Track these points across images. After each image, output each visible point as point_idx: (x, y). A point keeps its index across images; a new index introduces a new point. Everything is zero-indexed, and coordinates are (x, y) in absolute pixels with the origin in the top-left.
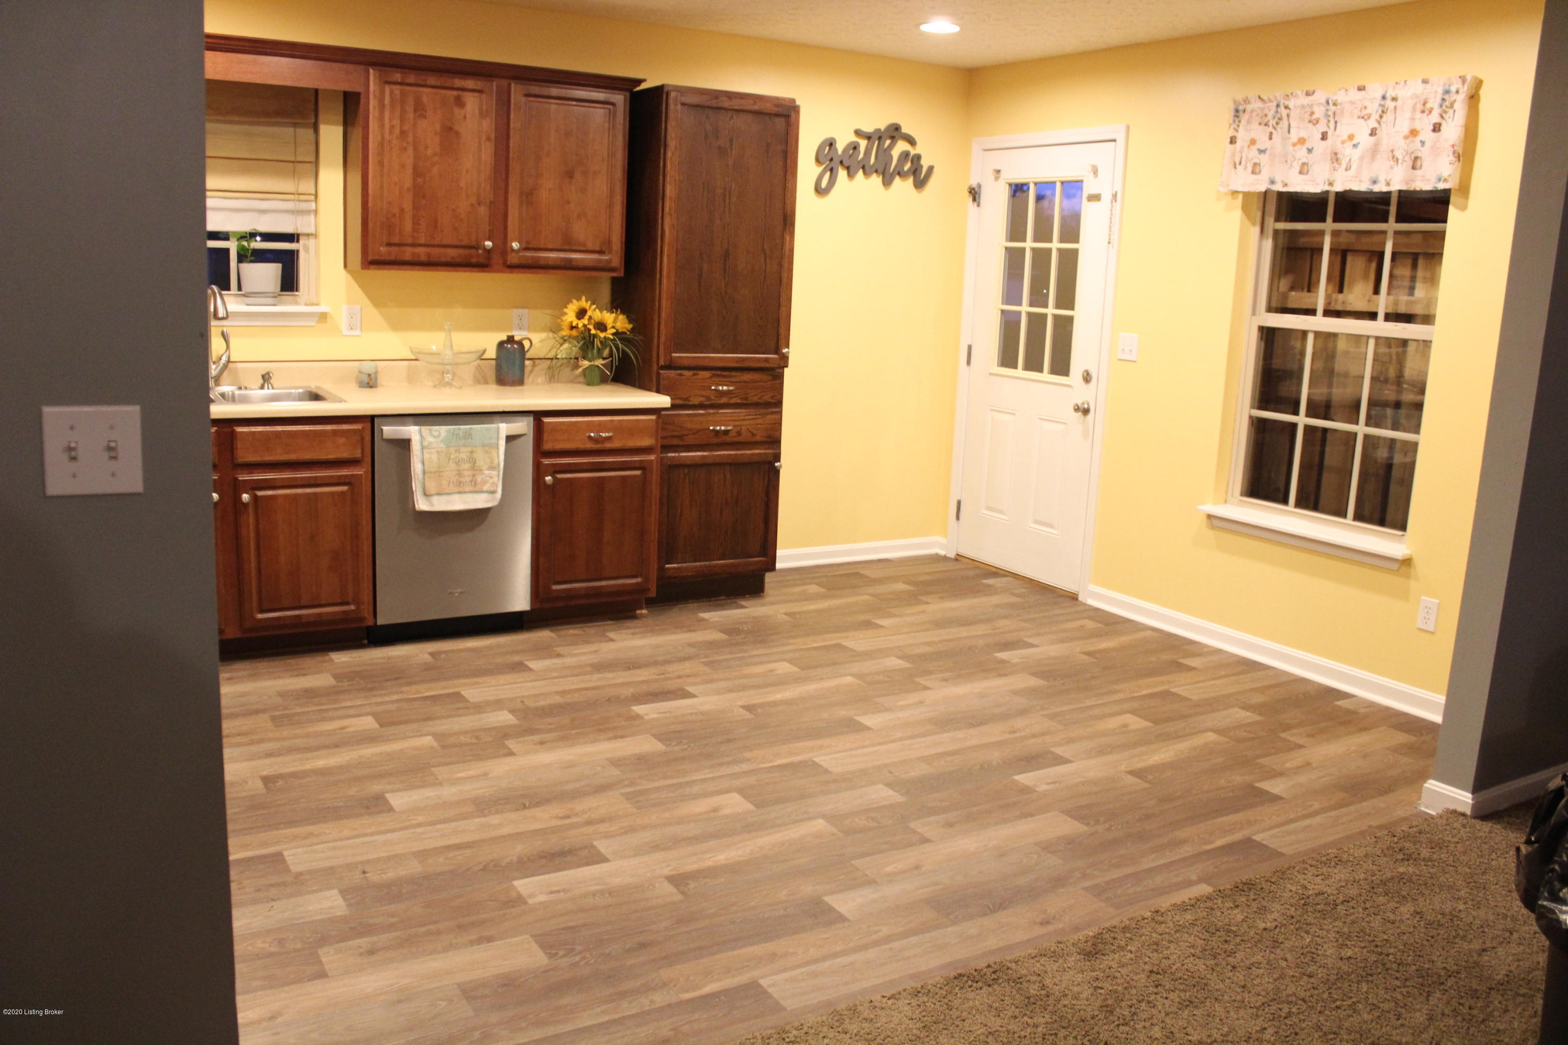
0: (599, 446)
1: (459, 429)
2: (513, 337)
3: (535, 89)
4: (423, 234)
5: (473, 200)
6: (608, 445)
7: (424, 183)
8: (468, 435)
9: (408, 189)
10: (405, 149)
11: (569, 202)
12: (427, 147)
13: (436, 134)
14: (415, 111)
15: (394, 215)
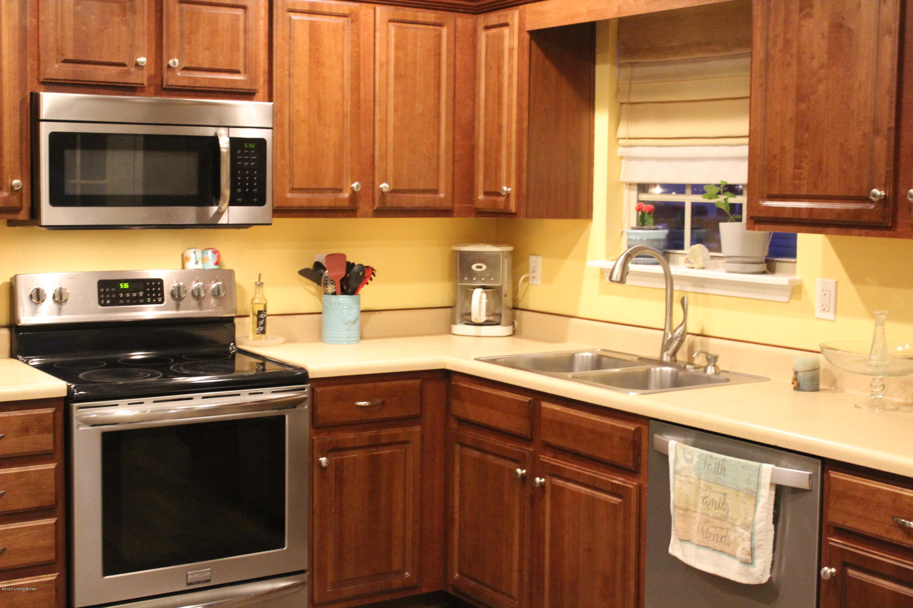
1: (711, 457)
4: (804, 182)
5: (868, 128)
7: (809, 108)
8: (721, 469)
9: (791, 119)
10: (789, 65)
12: (813, 58)
13: (823, 38)
14: (801, 9)
15: (775, 156)
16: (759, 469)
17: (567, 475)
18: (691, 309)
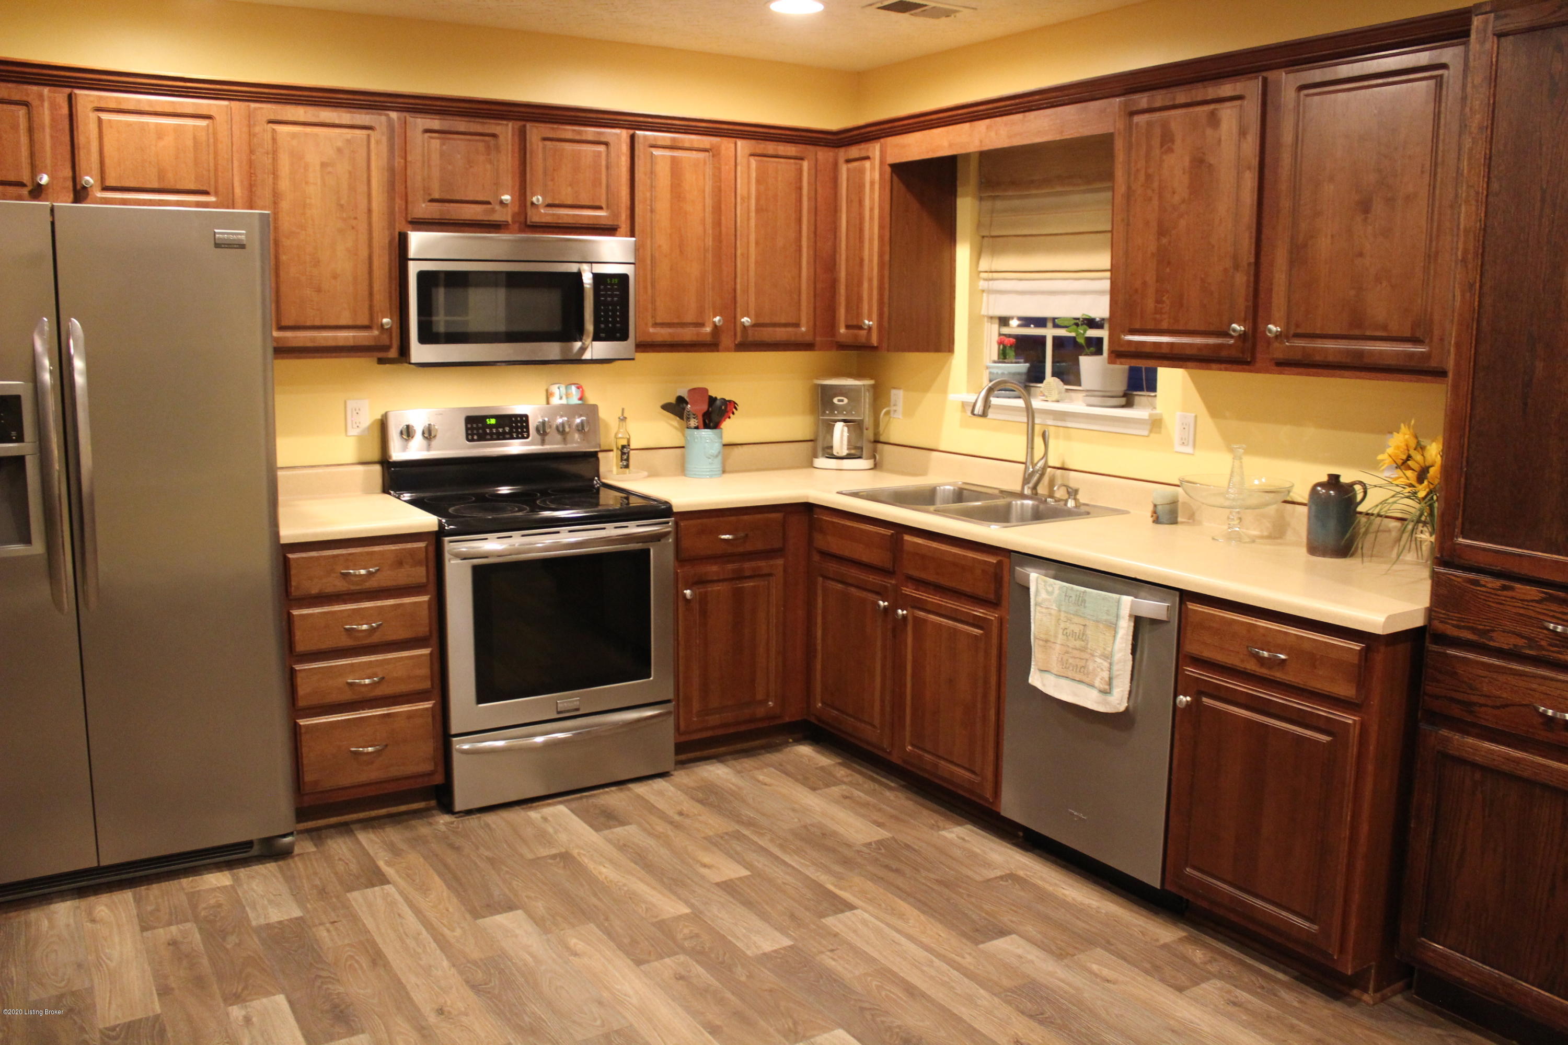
0: (1264, 671)
1: (1072, 589)
2: (1337, 477)
3: (1317, 75)
4: (1165, 316)
5: (1228, 263)
6: (1278, 675)
7: (1170, 242)
8: (1081, 601)
9: (1153, 254)
10: (1150, 199)
11: (1361, 255)
12: (1174, 193)
13: (1184, 173)
14: (1162, 145)
15: (1136, 291)
16: (1119, 601)
17: (929, 607)
18: (1052, 443)
